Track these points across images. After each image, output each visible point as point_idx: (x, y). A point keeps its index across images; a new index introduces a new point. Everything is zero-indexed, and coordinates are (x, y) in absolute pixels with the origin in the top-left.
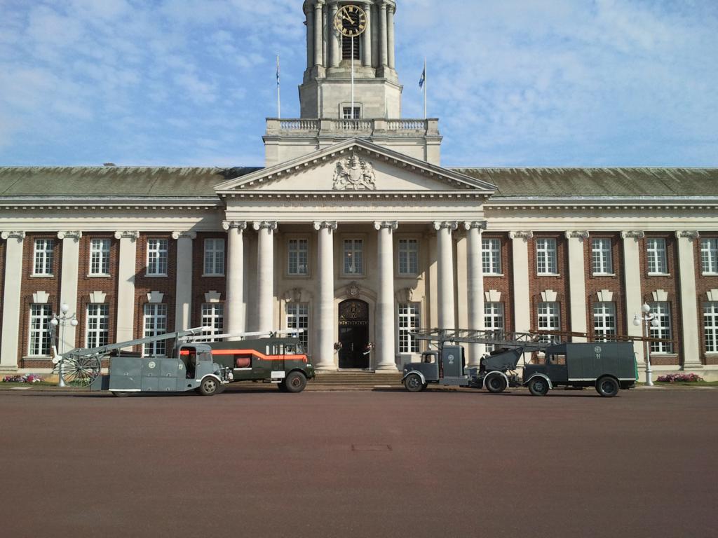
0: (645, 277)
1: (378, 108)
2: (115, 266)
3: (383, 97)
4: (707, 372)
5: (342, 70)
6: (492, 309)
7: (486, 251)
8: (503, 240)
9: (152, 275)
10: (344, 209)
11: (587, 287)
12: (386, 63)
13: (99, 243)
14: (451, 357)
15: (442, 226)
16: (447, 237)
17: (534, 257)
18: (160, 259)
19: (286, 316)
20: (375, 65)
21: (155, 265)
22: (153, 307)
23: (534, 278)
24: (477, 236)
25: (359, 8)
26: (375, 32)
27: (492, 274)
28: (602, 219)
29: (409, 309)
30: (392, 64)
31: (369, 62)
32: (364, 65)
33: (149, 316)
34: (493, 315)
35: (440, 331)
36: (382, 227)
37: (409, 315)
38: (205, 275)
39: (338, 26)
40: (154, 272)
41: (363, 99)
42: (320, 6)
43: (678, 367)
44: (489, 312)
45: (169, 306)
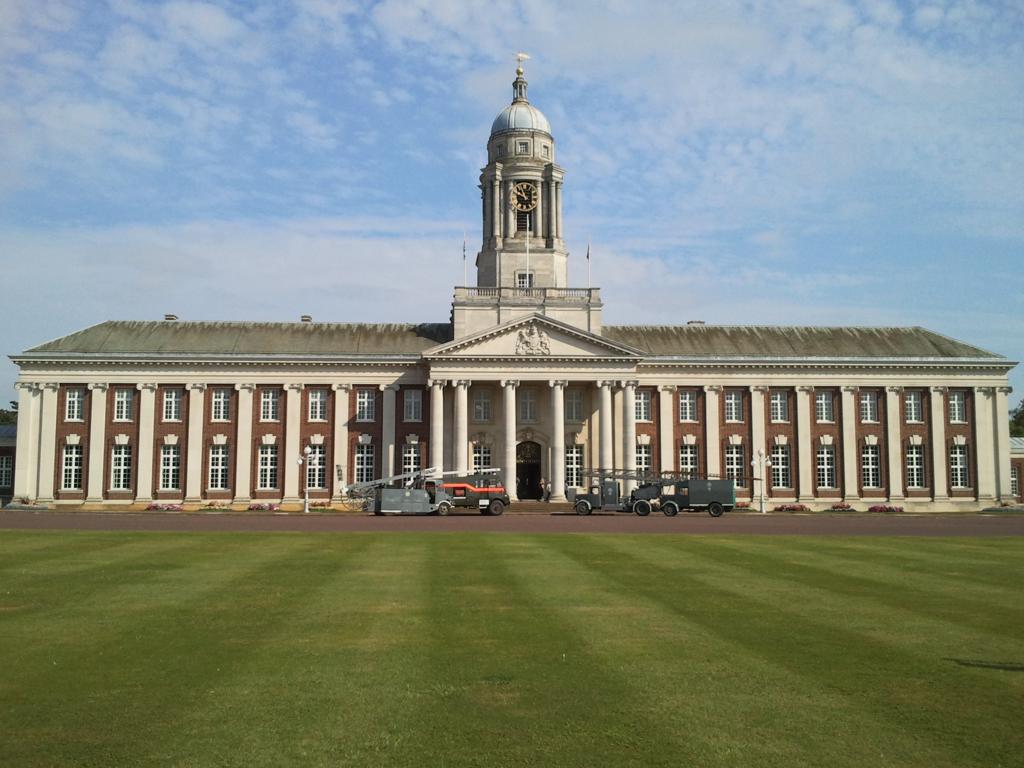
0: (768, 424)
1: (548, 276)
2: (331, 414)
3: (552, 265)
4: (817, 504)
5: (517, 241)
6: (643, 450)
7: (638, 401)
8: (652, 393)
9: (362, 420)
10: (524, 369)
11: (721, 432)
12: (554, 234)
13: (316, 393)
14: (610, 490)
15: (604, 384)
16: (607, 393)
17: (678, 407)
18: (368, 408)
19: (473, 456)
20: (545, 235)
21: (363, 412)
22: (363, 447)
23: (677, 424)
24: (631, 392)
25: (531, 185)
26: (545, 206)
27: (643, 420)
28: (734, 376)
29: (574, 450)
30: (560, 235)
31: (540, 233)
32: (535, 236)
33: (360, 455)
34: (643, 455)
35: (602, 470)
36: (555, 385)
37: (575, 455)
38: (406, 421)
39: (514, 201)
40: (363, 418)
41: (535, 267)
42: (497, 183)
43: (794, 499)
44: (640, 453)
45: (376, 447)
